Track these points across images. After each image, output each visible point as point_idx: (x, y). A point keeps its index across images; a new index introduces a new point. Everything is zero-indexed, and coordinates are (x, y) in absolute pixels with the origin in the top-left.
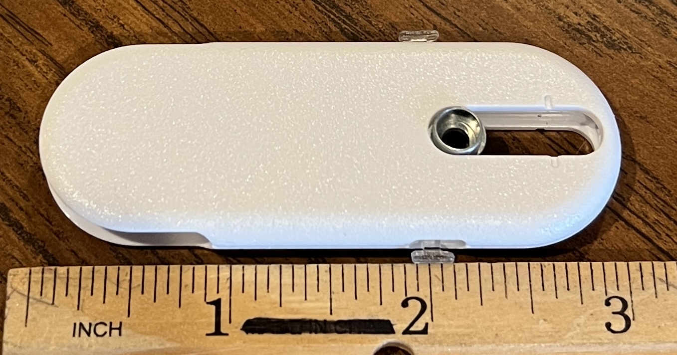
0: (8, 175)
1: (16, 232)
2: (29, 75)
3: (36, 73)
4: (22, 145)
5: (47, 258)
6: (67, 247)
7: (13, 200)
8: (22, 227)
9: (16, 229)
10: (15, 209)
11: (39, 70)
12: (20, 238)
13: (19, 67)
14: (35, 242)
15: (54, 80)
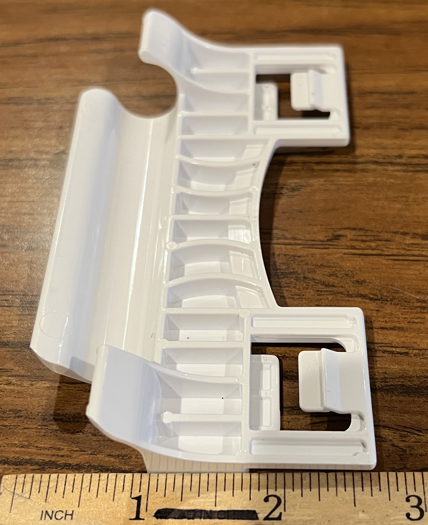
0: (41, 446)
1: (69, 469)
2: (13, 391)
3: (16, 388)
4: (36, 427)
5: (97, 469)
6: (103, 456)
7: (54, 455)
8: (70, 465)
9: (67, 468)
10: (58, 459)
11: (16, 385)
12: (74, 470)
13: (4, 392)
14: (84, 465)
15: (29, 384)
